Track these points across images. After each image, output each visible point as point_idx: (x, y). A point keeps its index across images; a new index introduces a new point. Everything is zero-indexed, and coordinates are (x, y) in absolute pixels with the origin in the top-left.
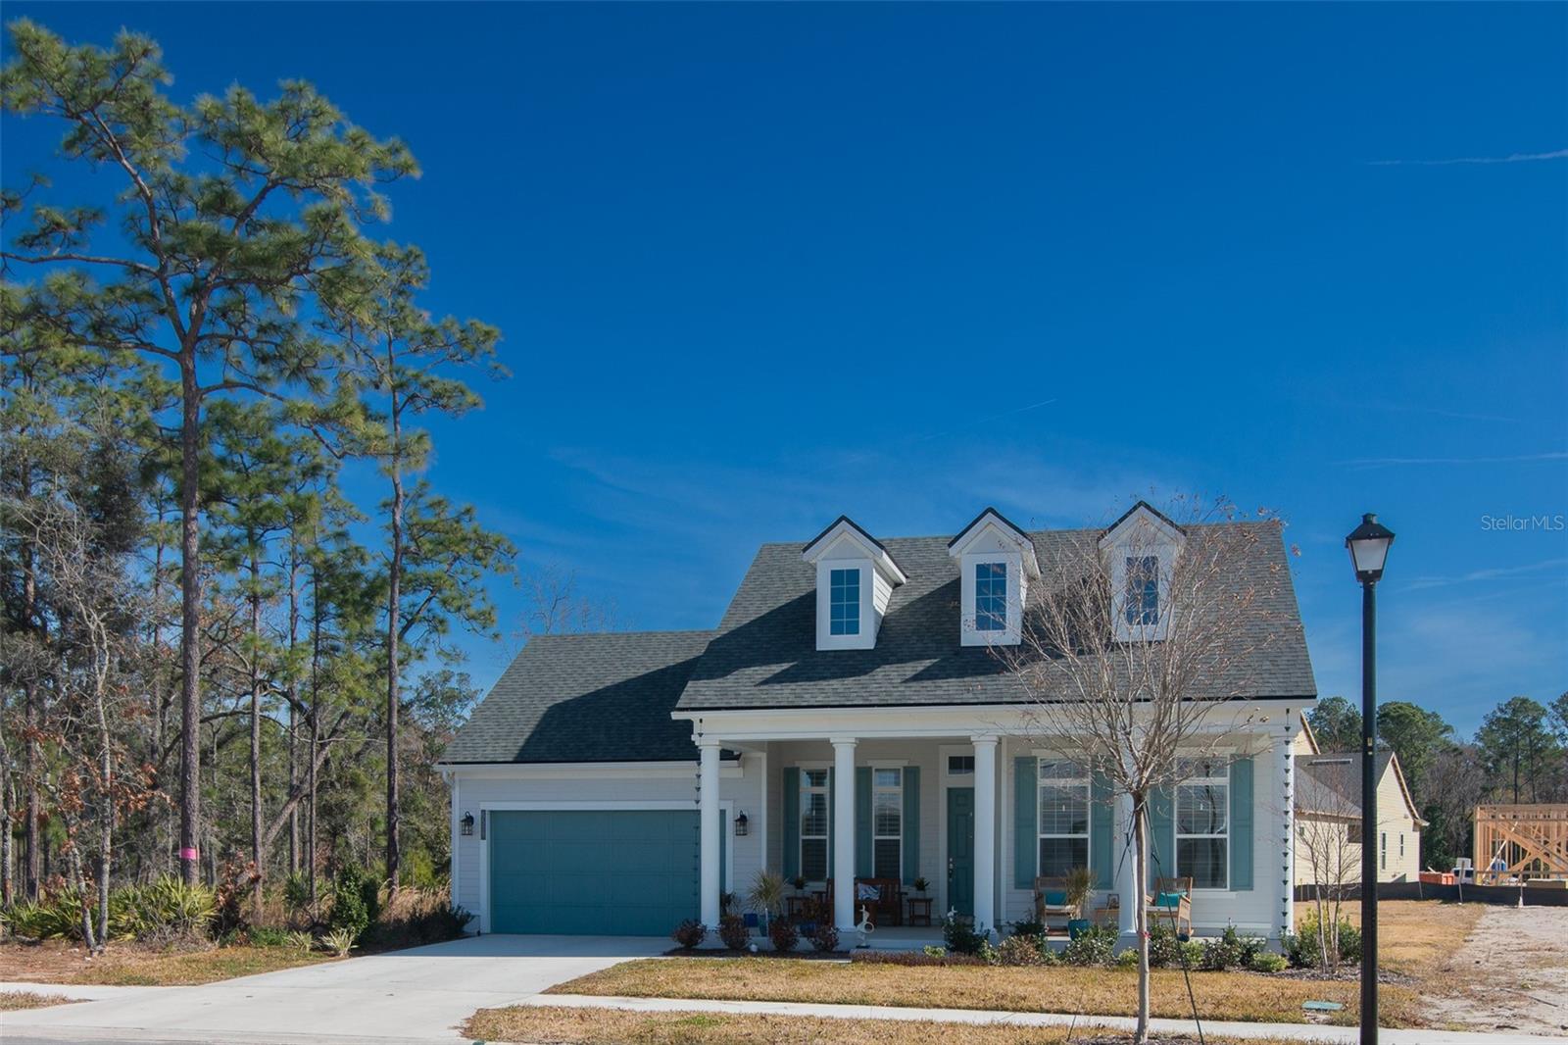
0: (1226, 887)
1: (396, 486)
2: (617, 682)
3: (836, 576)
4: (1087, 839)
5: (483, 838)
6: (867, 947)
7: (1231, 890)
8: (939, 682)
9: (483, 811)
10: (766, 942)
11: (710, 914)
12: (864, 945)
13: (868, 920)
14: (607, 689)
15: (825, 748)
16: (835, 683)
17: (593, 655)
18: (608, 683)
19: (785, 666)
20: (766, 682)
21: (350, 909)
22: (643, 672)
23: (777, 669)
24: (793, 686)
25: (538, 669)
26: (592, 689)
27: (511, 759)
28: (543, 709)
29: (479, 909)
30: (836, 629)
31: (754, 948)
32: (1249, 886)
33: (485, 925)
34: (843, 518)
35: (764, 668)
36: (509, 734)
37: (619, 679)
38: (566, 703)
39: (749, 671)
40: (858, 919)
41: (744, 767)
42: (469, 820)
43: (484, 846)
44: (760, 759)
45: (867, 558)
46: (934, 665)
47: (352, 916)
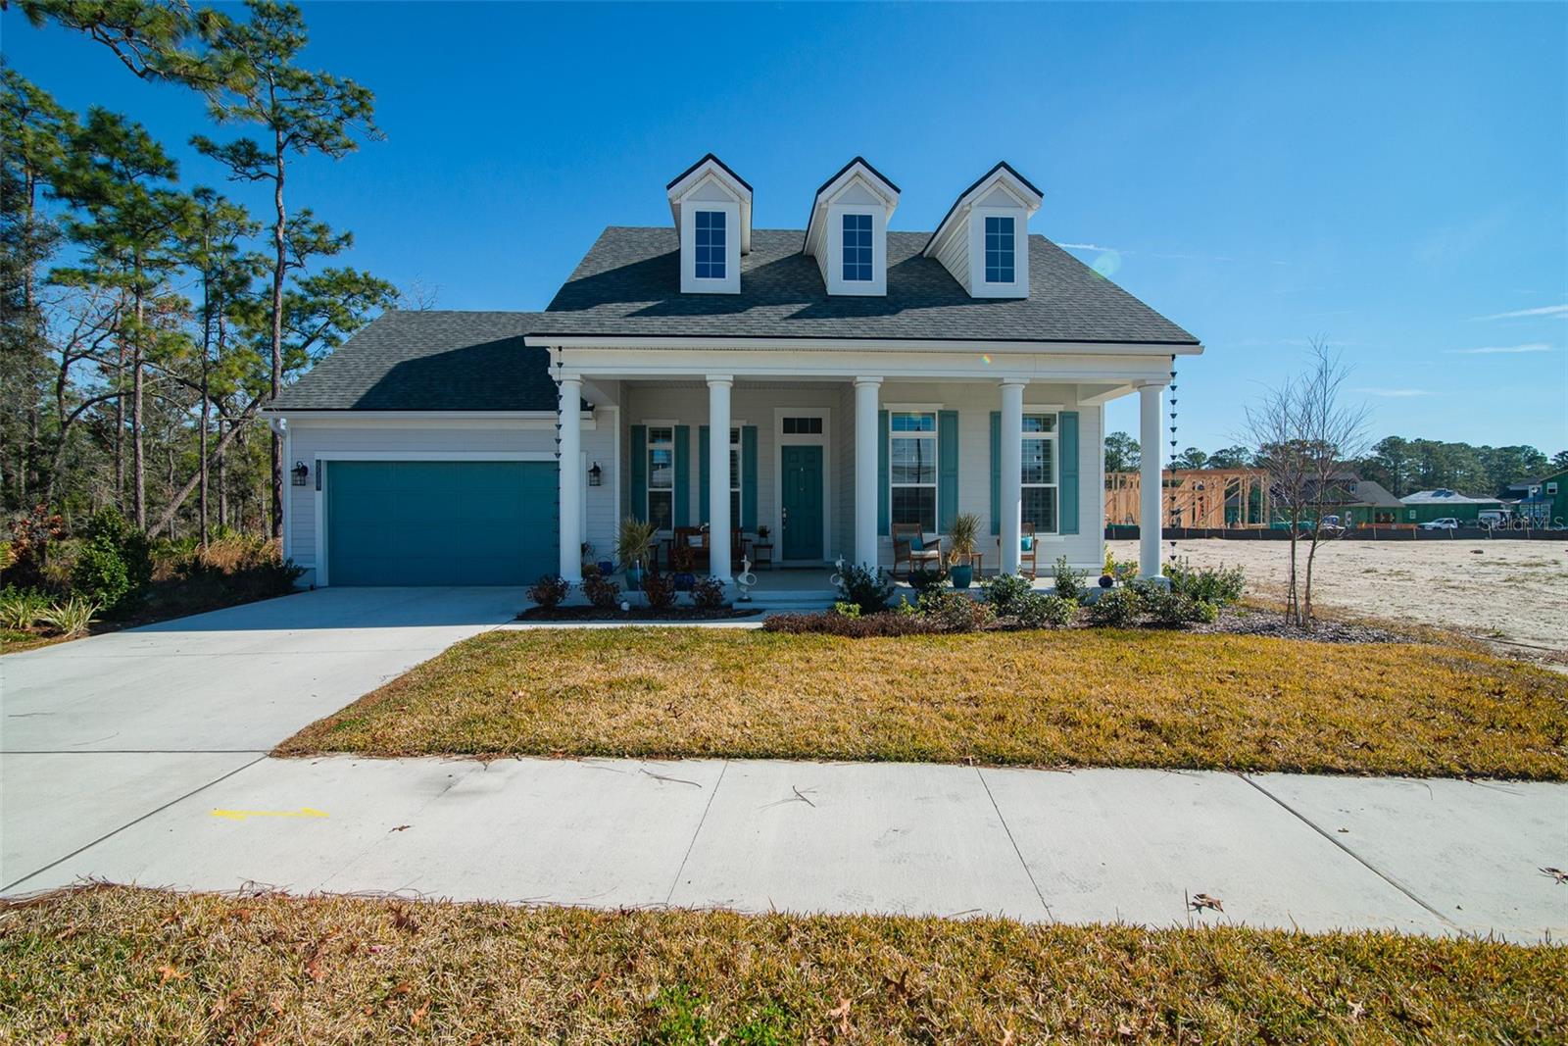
0: (1056, 531)
1: (279, 208)
2: (467, 346)
3: (702, 218)
4: (934, 488)
5: (318, 489)
6: (749, 600)
7: (1061, 534)
8: (821, 321)
9: (319, 461)
10: (640, 597)
11: (570, 568)
12: (746, 598)
13: (749, 571)
14: (457, 351)
15: (698, 387)
16: (710, 318)
17: (444, 326)
18: (458, 346)
19: (650, 304)
20: (632, 315)
21: (98, 570)
22: (492, 339)
23: (642, 306)
24: (663, 319)
25: (389, 335)
26: (442, 351)
27: (348, 407)
28: (390, 365)
29: (315, 562)
30: (701, 272)
31: (625, 606)
32: (1075, 531)
33: (322, 578)
34: (710, 156)
35: (627, 304)
36: (349, 385)
37: (468, 344)
38: (414, 361)
39: (613, 306)
40: (736, 569)
41: (596, 419)
42: (301, 471)
43: (319, 499)
44: (614, 412)
45: (733, 201)
46: (807, 308)
47: (102, 579)
